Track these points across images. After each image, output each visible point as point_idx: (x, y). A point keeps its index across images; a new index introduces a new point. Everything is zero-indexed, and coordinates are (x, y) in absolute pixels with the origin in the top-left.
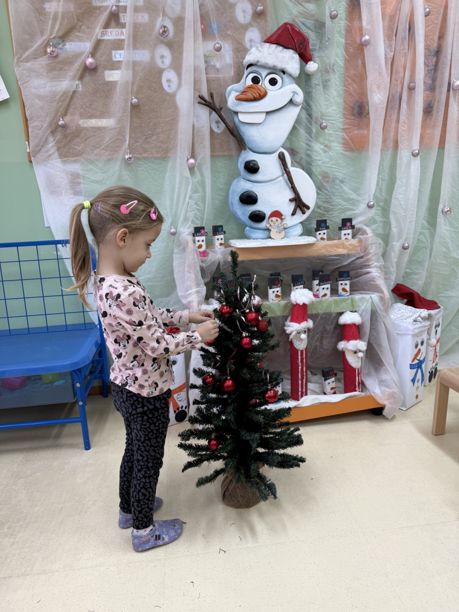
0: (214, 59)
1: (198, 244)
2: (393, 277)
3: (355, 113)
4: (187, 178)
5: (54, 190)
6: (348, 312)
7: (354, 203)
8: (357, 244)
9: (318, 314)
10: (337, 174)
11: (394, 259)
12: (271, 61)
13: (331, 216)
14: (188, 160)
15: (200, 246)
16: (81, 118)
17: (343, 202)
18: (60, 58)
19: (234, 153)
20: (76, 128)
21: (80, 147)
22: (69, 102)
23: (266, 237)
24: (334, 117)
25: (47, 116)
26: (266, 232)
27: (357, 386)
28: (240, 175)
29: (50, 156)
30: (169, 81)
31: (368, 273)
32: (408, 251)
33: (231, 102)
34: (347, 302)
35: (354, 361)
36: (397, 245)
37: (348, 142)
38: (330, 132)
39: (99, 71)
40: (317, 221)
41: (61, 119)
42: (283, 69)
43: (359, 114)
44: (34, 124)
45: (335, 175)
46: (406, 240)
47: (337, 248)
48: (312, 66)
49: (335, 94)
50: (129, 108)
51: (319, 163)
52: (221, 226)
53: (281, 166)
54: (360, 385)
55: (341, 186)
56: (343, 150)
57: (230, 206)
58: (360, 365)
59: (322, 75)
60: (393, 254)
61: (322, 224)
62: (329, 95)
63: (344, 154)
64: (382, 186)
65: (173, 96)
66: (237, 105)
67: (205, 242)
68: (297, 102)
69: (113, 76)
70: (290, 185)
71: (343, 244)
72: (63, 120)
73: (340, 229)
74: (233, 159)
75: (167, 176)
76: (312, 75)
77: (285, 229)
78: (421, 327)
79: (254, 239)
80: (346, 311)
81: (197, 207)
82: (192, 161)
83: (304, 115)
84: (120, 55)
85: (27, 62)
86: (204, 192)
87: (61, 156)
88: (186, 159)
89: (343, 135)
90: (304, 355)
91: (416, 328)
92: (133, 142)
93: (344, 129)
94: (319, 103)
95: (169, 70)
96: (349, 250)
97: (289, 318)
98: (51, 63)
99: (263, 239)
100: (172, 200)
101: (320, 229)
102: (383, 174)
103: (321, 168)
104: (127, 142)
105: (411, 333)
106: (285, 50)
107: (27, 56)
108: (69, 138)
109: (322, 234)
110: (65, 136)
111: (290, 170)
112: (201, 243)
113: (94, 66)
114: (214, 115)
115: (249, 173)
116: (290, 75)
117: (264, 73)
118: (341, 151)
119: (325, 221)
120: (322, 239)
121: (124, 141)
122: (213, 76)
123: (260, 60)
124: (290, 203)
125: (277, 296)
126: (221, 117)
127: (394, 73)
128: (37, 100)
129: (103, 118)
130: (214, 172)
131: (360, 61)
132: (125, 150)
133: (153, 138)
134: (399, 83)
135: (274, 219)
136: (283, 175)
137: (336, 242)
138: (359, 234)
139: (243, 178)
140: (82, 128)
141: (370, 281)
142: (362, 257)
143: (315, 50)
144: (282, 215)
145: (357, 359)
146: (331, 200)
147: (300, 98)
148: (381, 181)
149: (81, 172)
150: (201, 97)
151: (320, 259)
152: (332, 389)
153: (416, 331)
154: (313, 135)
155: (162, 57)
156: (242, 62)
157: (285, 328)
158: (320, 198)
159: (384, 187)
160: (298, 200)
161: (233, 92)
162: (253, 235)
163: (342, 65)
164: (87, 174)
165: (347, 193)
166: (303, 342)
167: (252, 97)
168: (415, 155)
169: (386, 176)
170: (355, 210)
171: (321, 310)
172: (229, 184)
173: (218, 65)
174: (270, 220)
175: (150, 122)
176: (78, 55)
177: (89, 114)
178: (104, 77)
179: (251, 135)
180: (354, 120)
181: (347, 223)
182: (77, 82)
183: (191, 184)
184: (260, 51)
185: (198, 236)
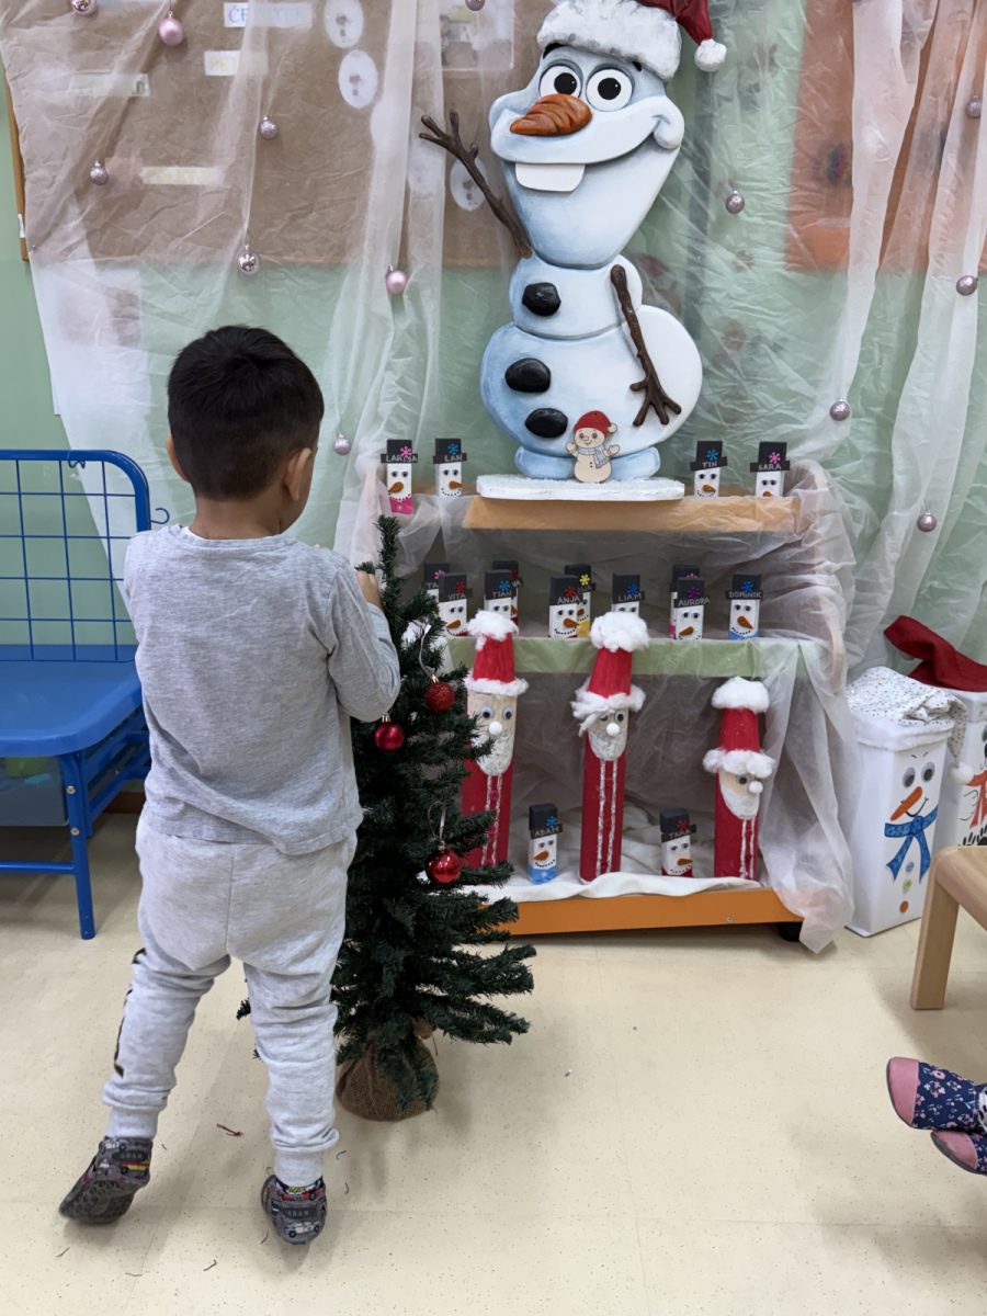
0: (468, 27)
1: (392, 481)
2: (884, 599)
3: (822, 173)
4: (383, 320)
5: (76, 330)
6: (738, 679)
7: (802, 403)
8: (788, 510)
9: (661, 676)
10: (762, 326)
11: (889, 553)
12: (605, 38)
13: (739, 433)
14: (389, 273)
15: (398, 487)
16: (145, 164)
17: (772, 400)
18: (101, 20)
19: (504, 262)
20: (133, 185)
21: (140, 233)
22: (120, 125)
23: (564, 476)
24: (765, 181)
25: (65, 156)
26: (567, 463)
27: (743, 863)
28: (510, 317)
29: (70, 249)
30: (355, 79)
31: (807, 584)
32: (935, 535)
33: (501, 137)
34: (738, 654)
35: (740, 803)
36: (902, 518)
37: (798, 247)
38: (755, 220)
39: (192, 52)
40: (699, 443)
41: (97, 164)
42: (636, 57)
43: (829, 177)
44: (35, 174)
45: (758, 331)
46: (928, 506)
47: (737, 515)
48: (711, 53)
49: (773, 121)
50: (254, 143)
51: (717, 297)
52: (457, 442)
53: (615, 302)
54: (752, 860)
55: (769, 357)
56: (784, 267)
57: (483, 394)
58: (754, 811)
59: (740, 76)
60: (889, 541)
61: (710, 453)
62: (753, 126)
63: (784, 277)
64: (880, 363)
65: (363, 116)
66: (513, 145)
67: (409, 476)
68: (667, 143)
69: (222, 64)
70: (635, 351)
71: (753, 507)
72: (102, 166)
73: (754, 468)
74: (500, 276)
75: (337, 311)
76: (714, 73)
77: (612, 458)
78: (924, 734)
79: (534, 478)
80: (733, 677)
81: (403, 391)
82: (397, 277)
83: (687, 174)
84: (243, 15)
85: (28, 27)
86: (425, 356)
87: (94, 251)
88: (384, 272)
89: (786, 229)
90: (615, 775)
91: (907, 736)
92: (262, 225)
93: (790, 214)
94: (726, 145)
95: (356, 52)
96: (767, 523)
97: (587, 683)
98: (80, 31)
99: (558, 479)
100: (344, 369)
101: (705, 464)
102: (883, 334)
103: (720, 311)
104: (246, 226)
105: (892, 746)
106: (644, 10)
107: (28, 14)
108: (113, 211)
109: (708, 476)
110: (106, 205)
111: (637, 314)
112: (399, 479)
113: (179, 39)
114: (459, 168)
115: (534, 316)
116: (654, 73)
117: (587, 65)
118: (780, 271)
119: (718, 446)
120: (707, 489)
121: (238, 223)
122: (461, 69)
123: (578, 34)
124: (631, 394)
125: (568, 623)
126: (473, 171)
127: (929, 76)
128: (45, 118)
129: (195, 165)
130: (450, 306)
131: (841, 40)
132: (240, 244)
133: (310, 217)
134: (941, 99)
135: (588, 432)
136: (619, 324)
137: (734, 500)
138: (798, 485)
139: (519, 328)
140: (146, 185)
141: (806, 606)
142: (798, 544)
143: (724, 9)
144: (609, 424)
145: (745, 798)
146: (742, 393)
147: (674, 129)
148: (877, 352)
149: (139, 292)
150: (428, 123)
151: (692, 541)
152: (682, 862)
153: (909, 743)
154: (709, 226)
155: (342, 20)
156: (536, 37)
157: (574, 704)
158: (716, 386)
159: (886, 366)
160: (650, 390)
161: (506, 111)
162: (534, 469)
163: (796, 48)
164: (150, 297)
165: (785, 377)
166: (614, 741)
167: (552, 126)
168: (965, 291)
169: (893, 339)
170: (801, 423)
171: (668, 669)
172: (485, 338)
173: (477, 42)
174: (578, 433)
175: (305, 179)
176: (144, 13)
177: (165, 154)
178: (202, 65)
179: (545, 219)
180: (816, 192)
181: (773, 454)
182: (139, 77)
183: (392, 334)
184: (579, 12)
185: (395, 462)
